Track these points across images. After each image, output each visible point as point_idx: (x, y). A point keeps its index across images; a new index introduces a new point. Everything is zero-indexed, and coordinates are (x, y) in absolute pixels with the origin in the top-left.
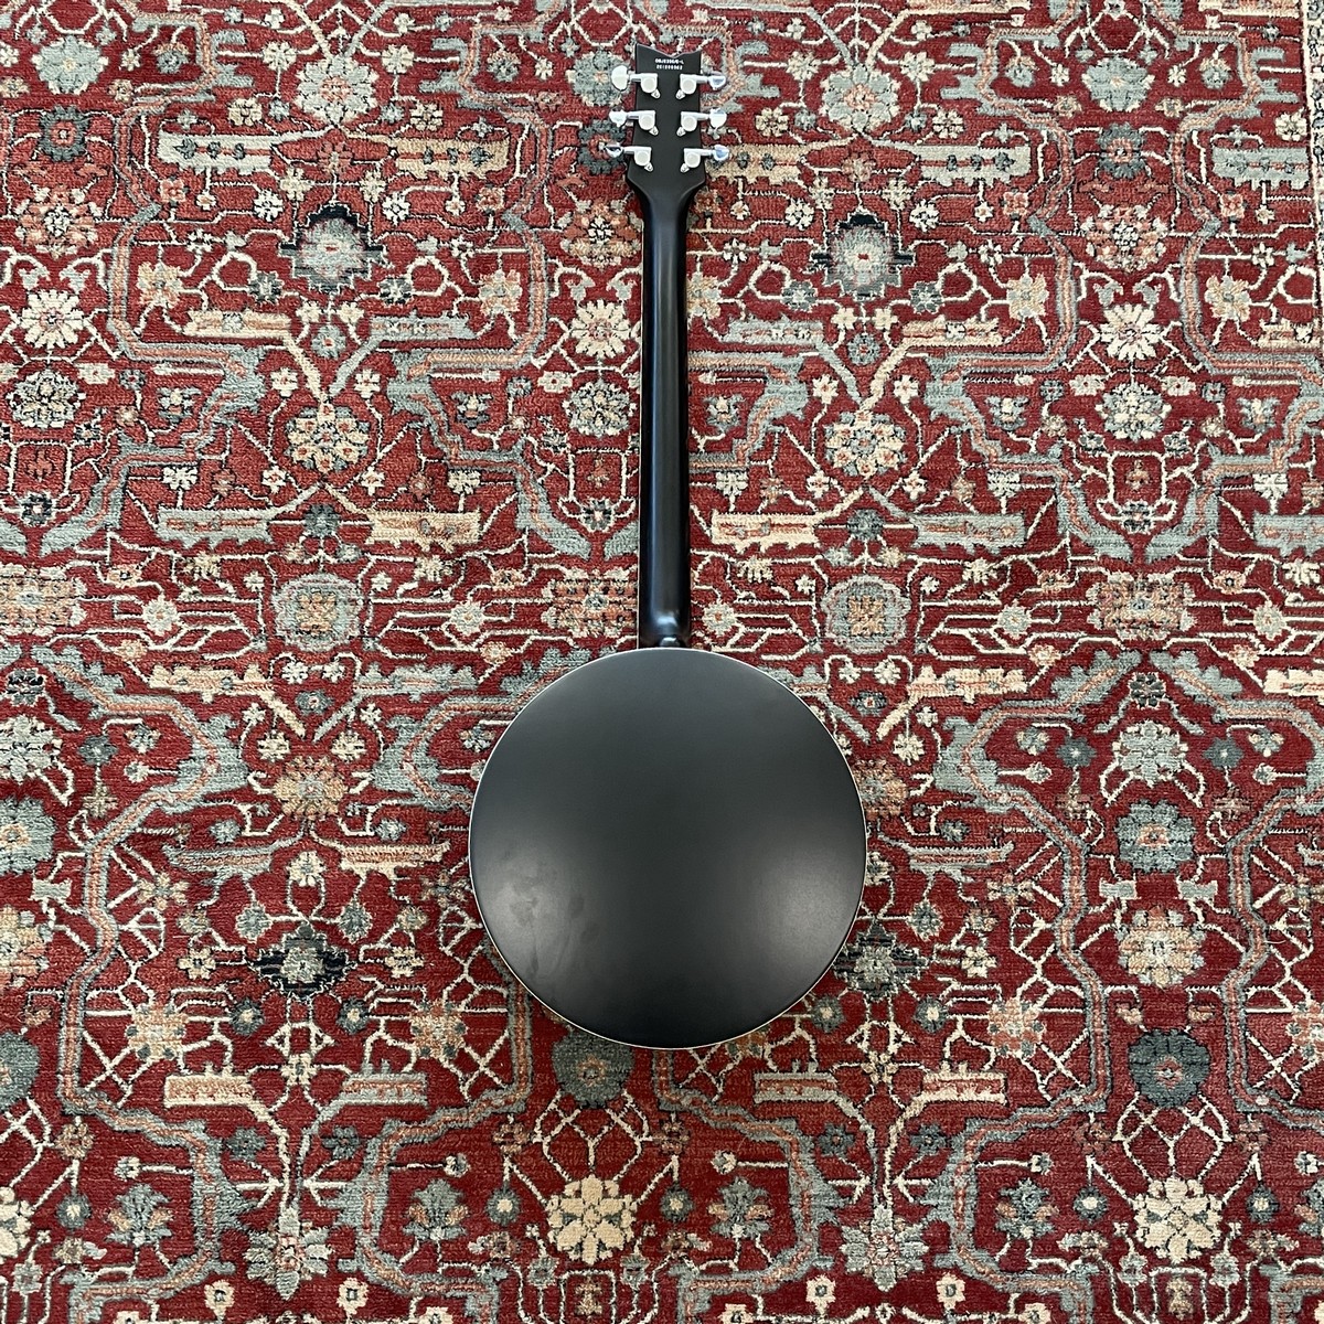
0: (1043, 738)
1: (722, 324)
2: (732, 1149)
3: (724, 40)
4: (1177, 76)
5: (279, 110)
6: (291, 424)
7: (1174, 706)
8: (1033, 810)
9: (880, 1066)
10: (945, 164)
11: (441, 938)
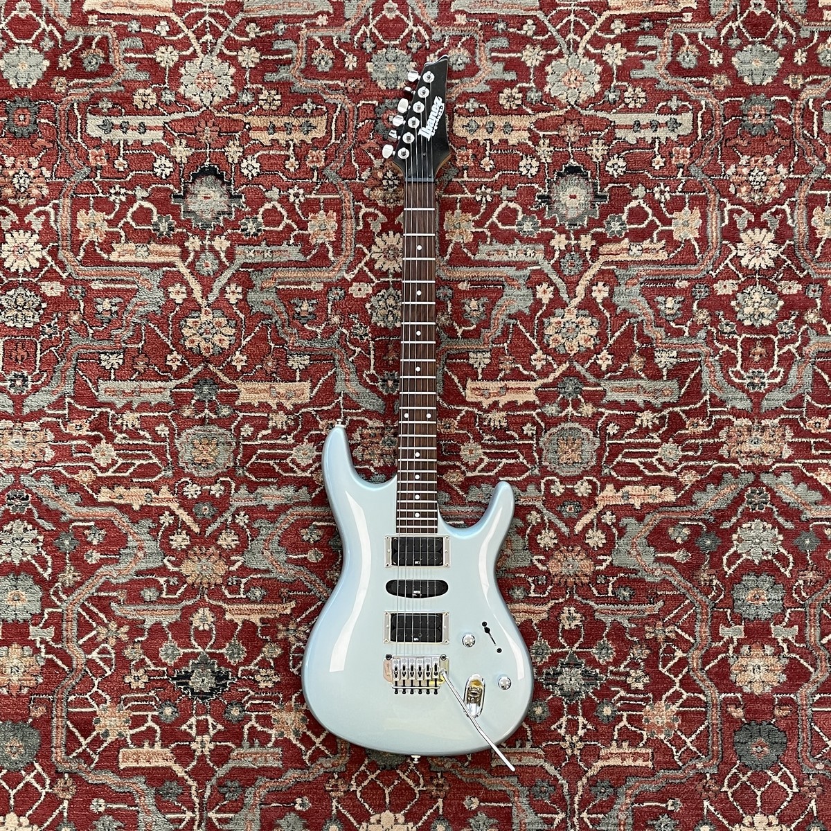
0: (686, 531)
1: (473, 247)
2: (476, 795)
3: (477, 37)
4: (800, 58)
5: (168, 97)
6: (183, 322)
7: (775, 510)
8: (676, 579)
9: (572, 744)
10: (631, 127)
11: (291, 663)
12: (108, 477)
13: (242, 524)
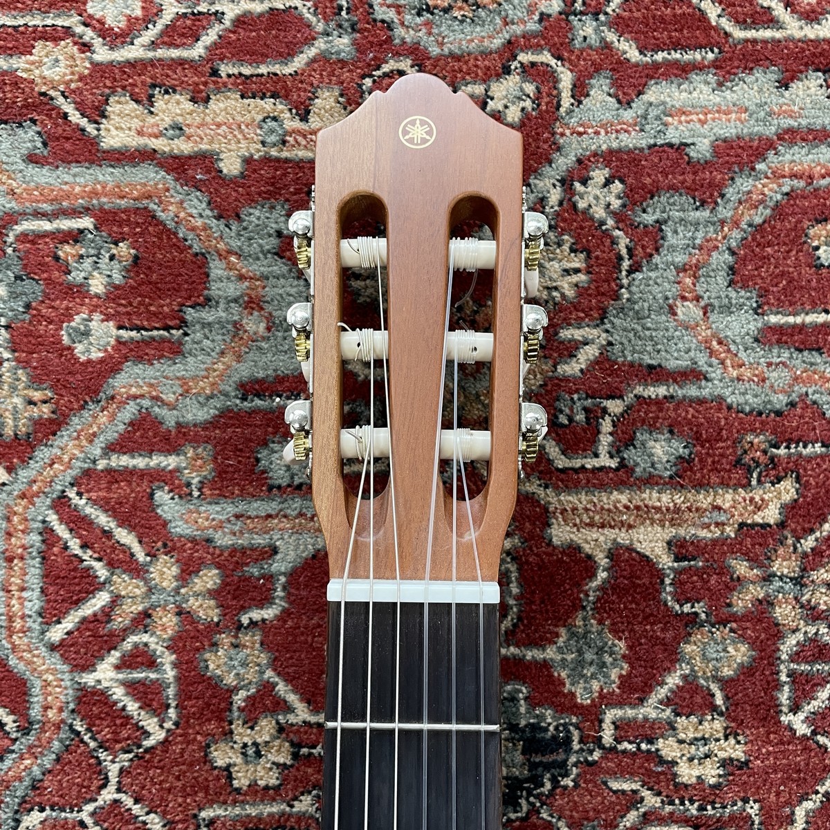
11: (784, 697)
12: (132, 64)
13: (599, 213)
